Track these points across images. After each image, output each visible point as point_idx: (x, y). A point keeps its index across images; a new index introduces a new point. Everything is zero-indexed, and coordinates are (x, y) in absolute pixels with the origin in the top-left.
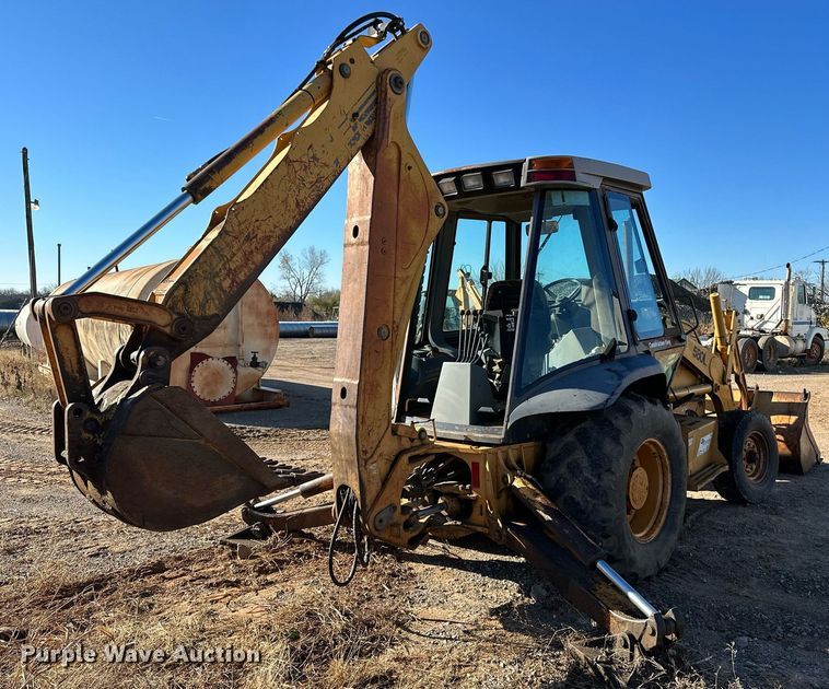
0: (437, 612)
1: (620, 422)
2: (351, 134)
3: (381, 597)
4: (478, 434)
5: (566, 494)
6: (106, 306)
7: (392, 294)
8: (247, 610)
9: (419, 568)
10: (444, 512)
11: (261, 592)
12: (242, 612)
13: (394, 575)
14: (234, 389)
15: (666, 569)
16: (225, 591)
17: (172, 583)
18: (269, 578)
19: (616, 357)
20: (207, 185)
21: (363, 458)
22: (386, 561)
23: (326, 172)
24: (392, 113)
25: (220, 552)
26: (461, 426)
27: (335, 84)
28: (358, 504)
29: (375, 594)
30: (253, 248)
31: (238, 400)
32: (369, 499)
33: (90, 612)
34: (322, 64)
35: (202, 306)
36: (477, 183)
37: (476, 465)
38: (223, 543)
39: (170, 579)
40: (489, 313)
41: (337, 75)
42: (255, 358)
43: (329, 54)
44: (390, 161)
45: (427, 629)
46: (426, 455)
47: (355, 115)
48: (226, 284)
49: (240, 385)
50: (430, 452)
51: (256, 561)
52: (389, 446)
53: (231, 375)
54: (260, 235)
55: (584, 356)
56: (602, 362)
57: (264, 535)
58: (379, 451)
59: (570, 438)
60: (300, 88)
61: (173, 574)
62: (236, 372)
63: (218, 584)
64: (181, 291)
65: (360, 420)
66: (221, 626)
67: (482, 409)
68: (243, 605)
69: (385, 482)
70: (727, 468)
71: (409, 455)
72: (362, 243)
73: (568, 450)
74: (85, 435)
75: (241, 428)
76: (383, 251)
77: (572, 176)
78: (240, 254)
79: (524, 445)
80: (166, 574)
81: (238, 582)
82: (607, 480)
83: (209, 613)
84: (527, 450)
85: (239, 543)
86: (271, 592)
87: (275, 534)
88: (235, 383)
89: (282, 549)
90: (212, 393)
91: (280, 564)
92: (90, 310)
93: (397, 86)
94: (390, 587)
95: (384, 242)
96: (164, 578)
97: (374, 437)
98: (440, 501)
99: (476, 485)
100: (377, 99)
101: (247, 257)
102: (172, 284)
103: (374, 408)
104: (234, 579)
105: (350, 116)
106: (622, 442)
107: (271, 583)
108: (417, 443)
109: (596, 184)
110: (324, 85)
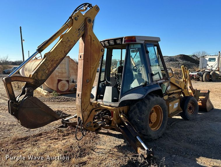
0: (102, 147)
1: (147, 102)
2: (78, 34)
3: (90, 143)
4: (113, 104)
5: (133, 119)
6: (18, 79)
7: (90, 71)
8: (58, 145)
9: (101, 135)
10: (105, 123)
11: (62, 141)
12: (57, 146)
13: (95, 137)
14: (68, 88)
15: (161, 137)
16: (54, 140)
17: (43, 138)
18: (65, 138)
19: (147, 86)
20: (42, 49)
21: (83, 111)
22: (94, 134)
23: (72, 44)
24: (88, 28)
25: (56, 131)
26: (109, 102)
27: (74, 22)
28: (82, 121)
29: (88, 142)
30: (53, 63)
31: (70, 91)
32: (85, 120)
33: (23, 145)
34: (71, 18)
35: (41, 77)
36: (113, 43)
37: (112, 112)
38: (57, 129)
39: (43, 137)
40: (118, 74)
41: (74, 20)
42: (73, 81)
43: (72, 15)
44: (88, 39)
45: (98, 151)
46: (100, 110)
47: (79, 29)
48: (47, 72)
49: (70, 87)
50: (101, 109)
51: (63, 133)
52: (90, 108)
53: (68, 85)
54: (55, 60)
55: (139, 85)
56: (143, 87)
57: (66, 127)
58: (87, 109)
59: (135, 105)
60: (65, 24)
61: (44, 136)
62: (69, 84)
63: (53, 139)
64: (36, 74)
65: (82, 102)
66: (51, 149)
67: (114, 98)
68: (57, 144)
69: (89, 116)
70: (182, 111)
71: (95, 110)
72: (82, 60)
73: (134, 108)
74: (14, 108)
75: (69, 98)
76: (87, 62)
77: (135, 41)
78: (50, 65)
79: (124, 107)
80: (42, 136)
81: (58, 138)
82: (143, 116)
83: (49, 146)
84: (125, 108)
85: (60, 129)
86: (64, 141)
87: (68, 127)
88: (69, 87)
89: (70, 130)
90: (63, 89)
91: (68, 134)
92: (14, 80)
93: (89, 21)
94: (92, 140)
95: (87, 59)
96: (41, 137)
97: (86, 106)
98: (104, 120)
99: (112, 117)
100: (85, 25)
101: (52, 65)
102: (34, 72)
103: (86, 99)
104: (57, 138)
105: (78, 30)
106: (147, 106)
107: (65, 139)
108: (97, 107)
109: (143, 42)
110: (71, 23)
